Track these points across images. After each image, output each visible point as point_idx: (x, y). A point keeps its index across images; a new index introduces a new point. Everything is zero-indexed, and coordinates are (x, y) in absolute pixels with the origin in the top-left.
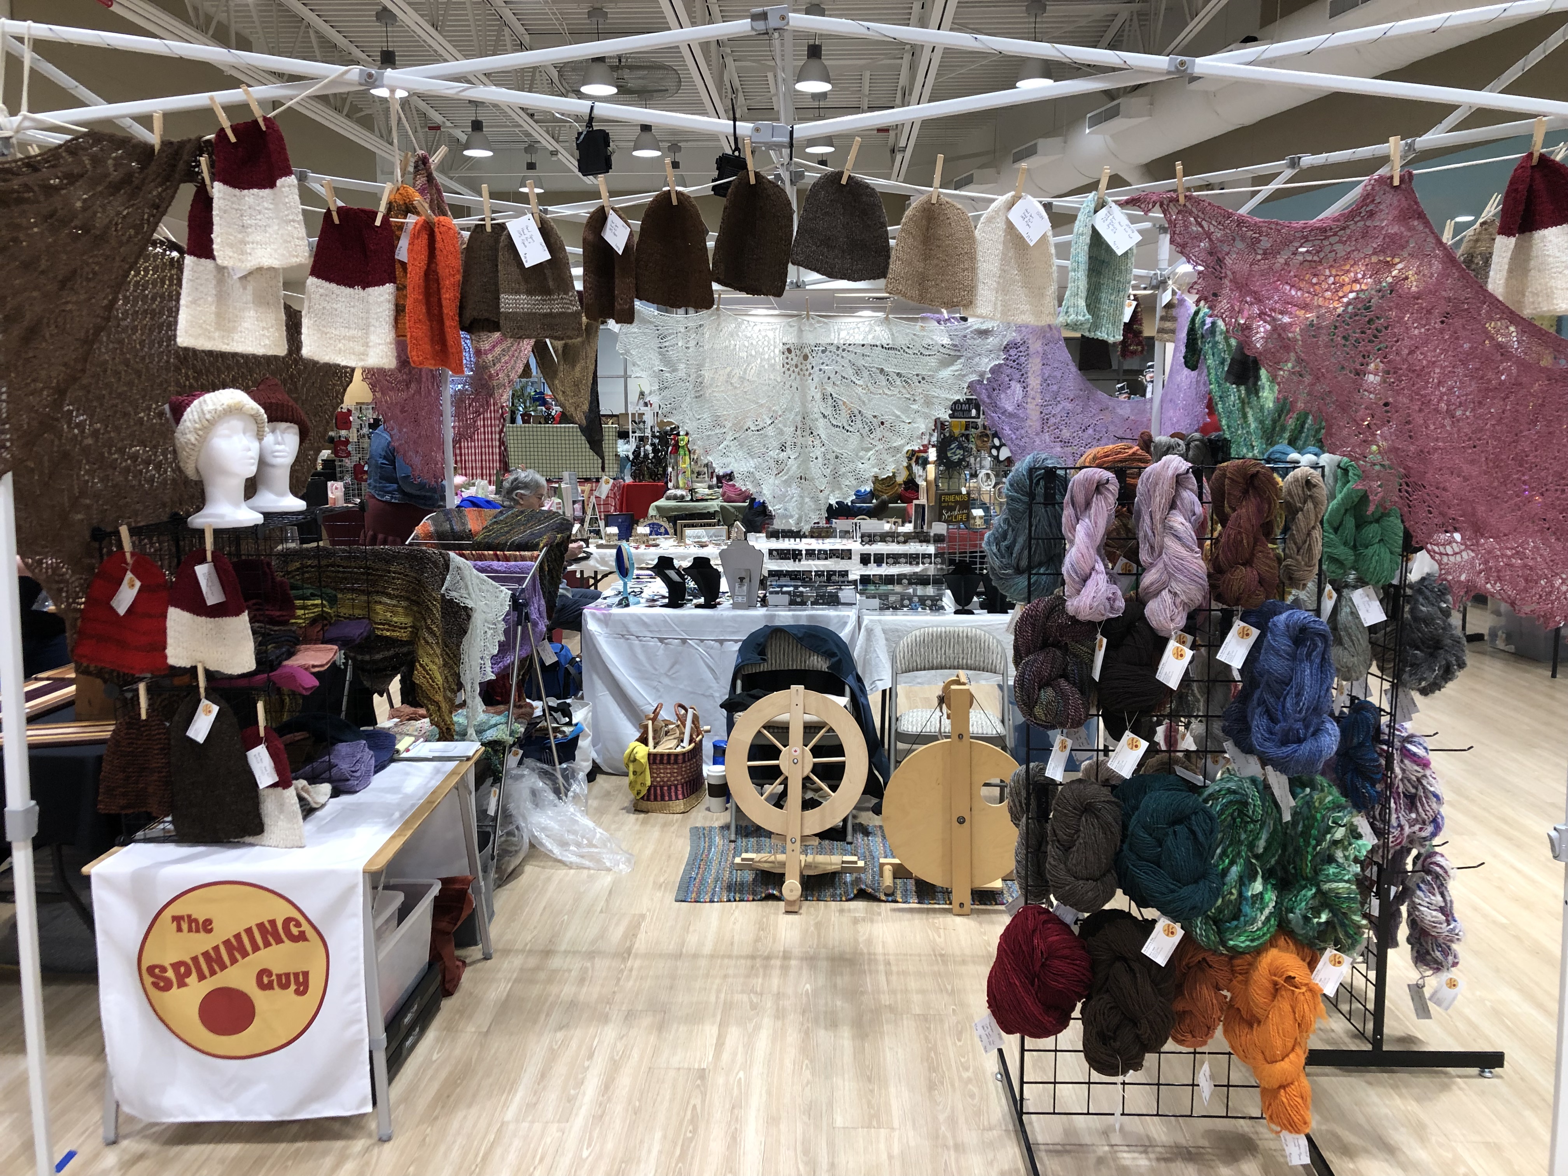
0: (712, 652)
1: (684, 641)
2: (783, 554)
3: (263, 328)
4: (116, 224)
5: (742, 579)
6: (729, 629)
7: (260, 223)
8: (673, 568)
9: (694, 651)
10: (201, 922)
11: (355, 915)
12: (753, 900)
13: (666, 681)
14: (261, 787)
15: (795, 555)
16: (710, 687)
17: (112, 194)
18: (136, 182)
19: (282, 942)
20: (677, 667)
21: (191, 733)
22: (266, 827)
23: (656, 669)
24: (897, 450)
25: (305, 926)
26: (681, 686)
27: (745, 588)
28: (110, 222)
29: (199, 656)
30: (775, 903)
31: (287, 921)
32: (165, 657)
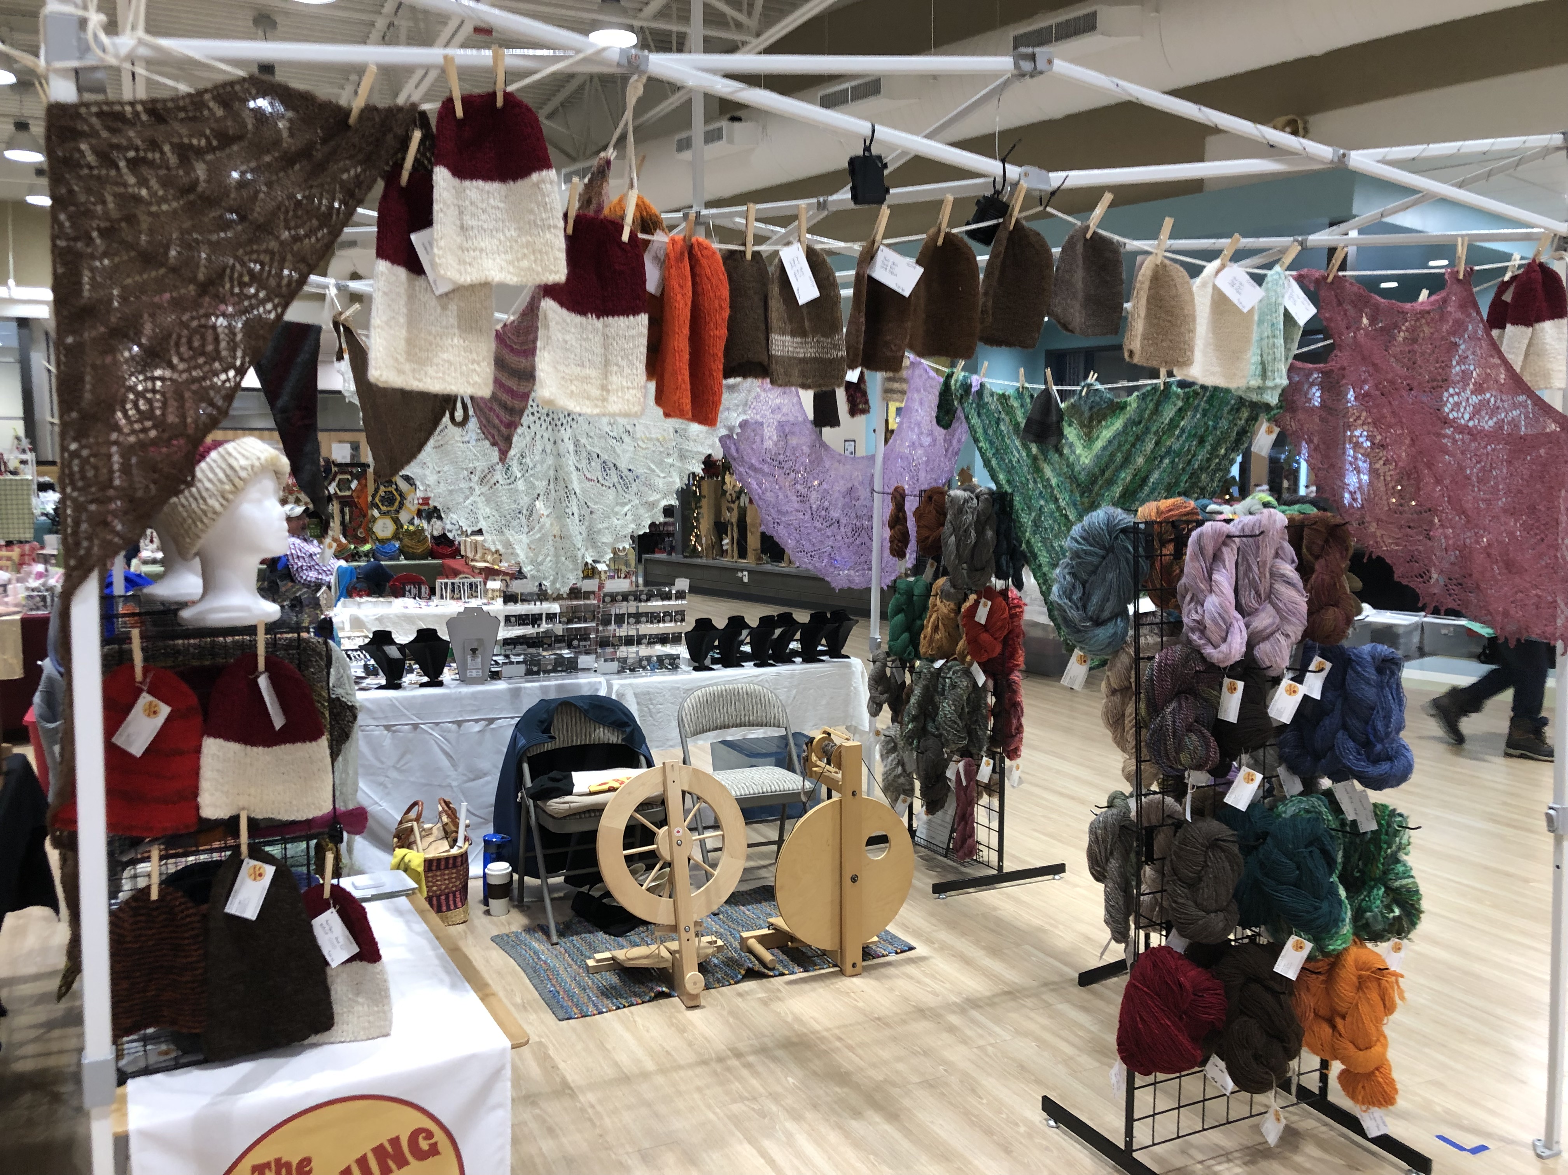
0: (448, 735)
1: (415, 726)
2: (522, 620)
3: (473, 361)
4: (287, 212)
5: (474, 651)
6: (469, 708)
7: (485, 226)
8: (392, 642)
9: (427, 736)
10: (294, 1164)
11: (499, 1105)
12: (643, 1002)
13: (394, 774)
14: (334, 964)
15: (535, 619)
16: (448, 776)
17: (284, 169)
18: (318, 155)
19: (407, 1163)
20: (408, 757)
21: (232, 908)
22: (337, 1018)
23: (382, 762)
24: (653, 505)
25: (439, 1136)
26: (412, 779)
27: (479, 660)
28: (279, 208)
29: (242, 801)
30: (666, 1001)
31: (414, 1136)
32: (197, 808)
